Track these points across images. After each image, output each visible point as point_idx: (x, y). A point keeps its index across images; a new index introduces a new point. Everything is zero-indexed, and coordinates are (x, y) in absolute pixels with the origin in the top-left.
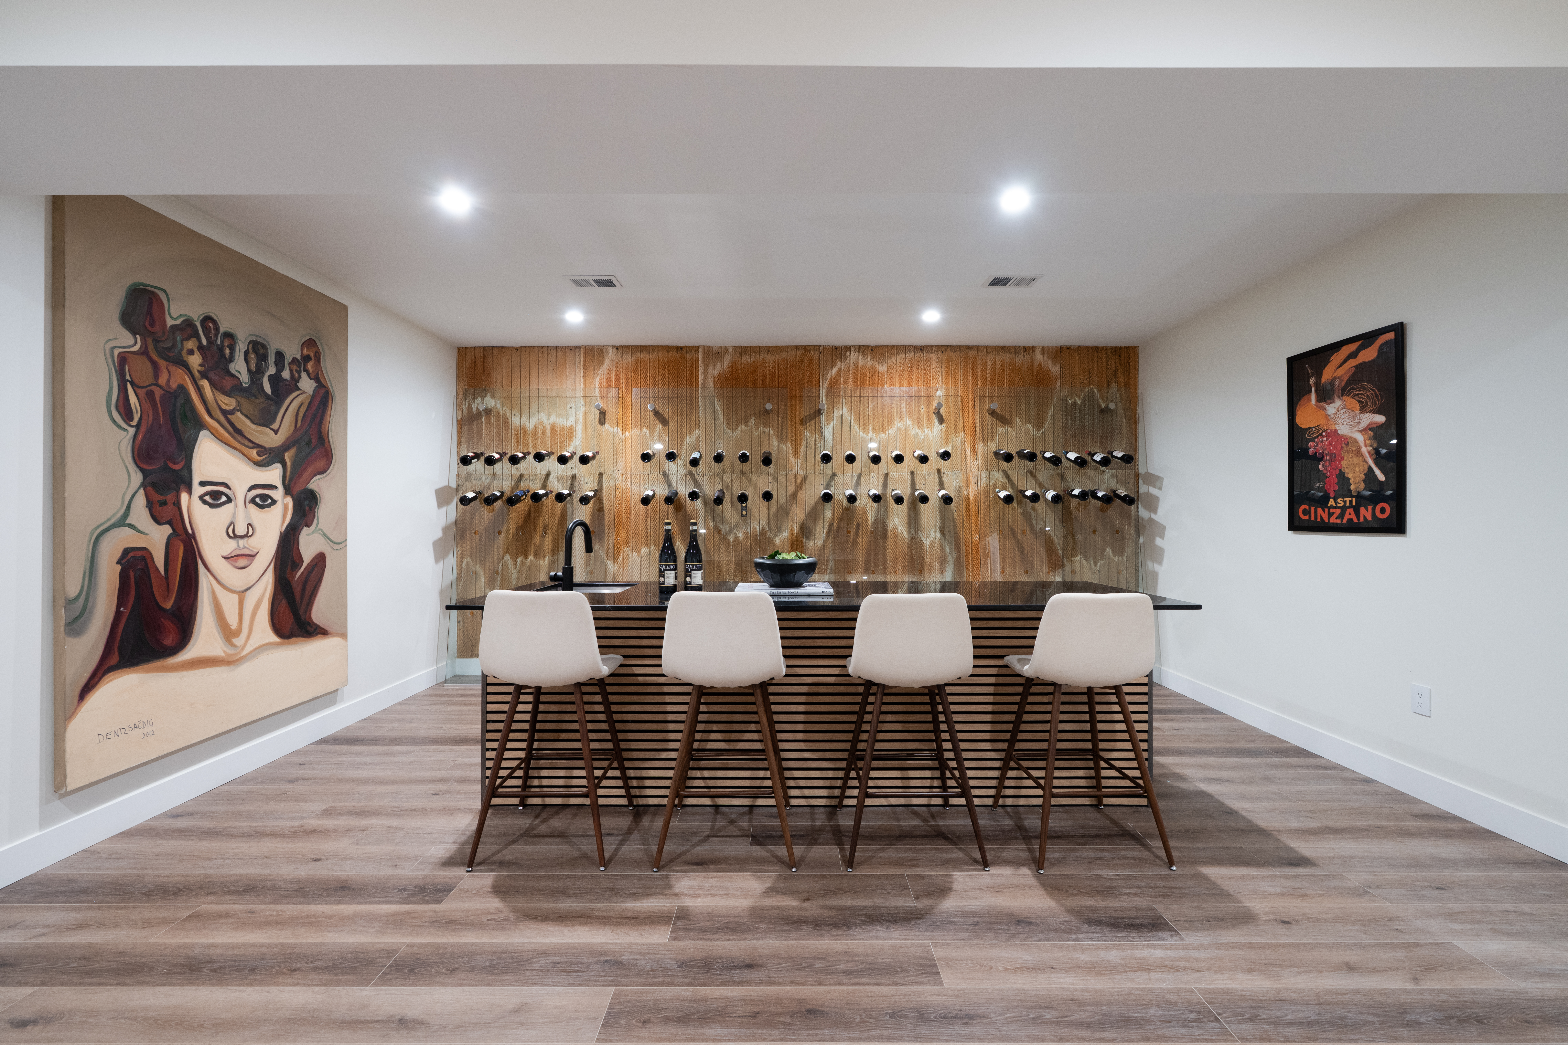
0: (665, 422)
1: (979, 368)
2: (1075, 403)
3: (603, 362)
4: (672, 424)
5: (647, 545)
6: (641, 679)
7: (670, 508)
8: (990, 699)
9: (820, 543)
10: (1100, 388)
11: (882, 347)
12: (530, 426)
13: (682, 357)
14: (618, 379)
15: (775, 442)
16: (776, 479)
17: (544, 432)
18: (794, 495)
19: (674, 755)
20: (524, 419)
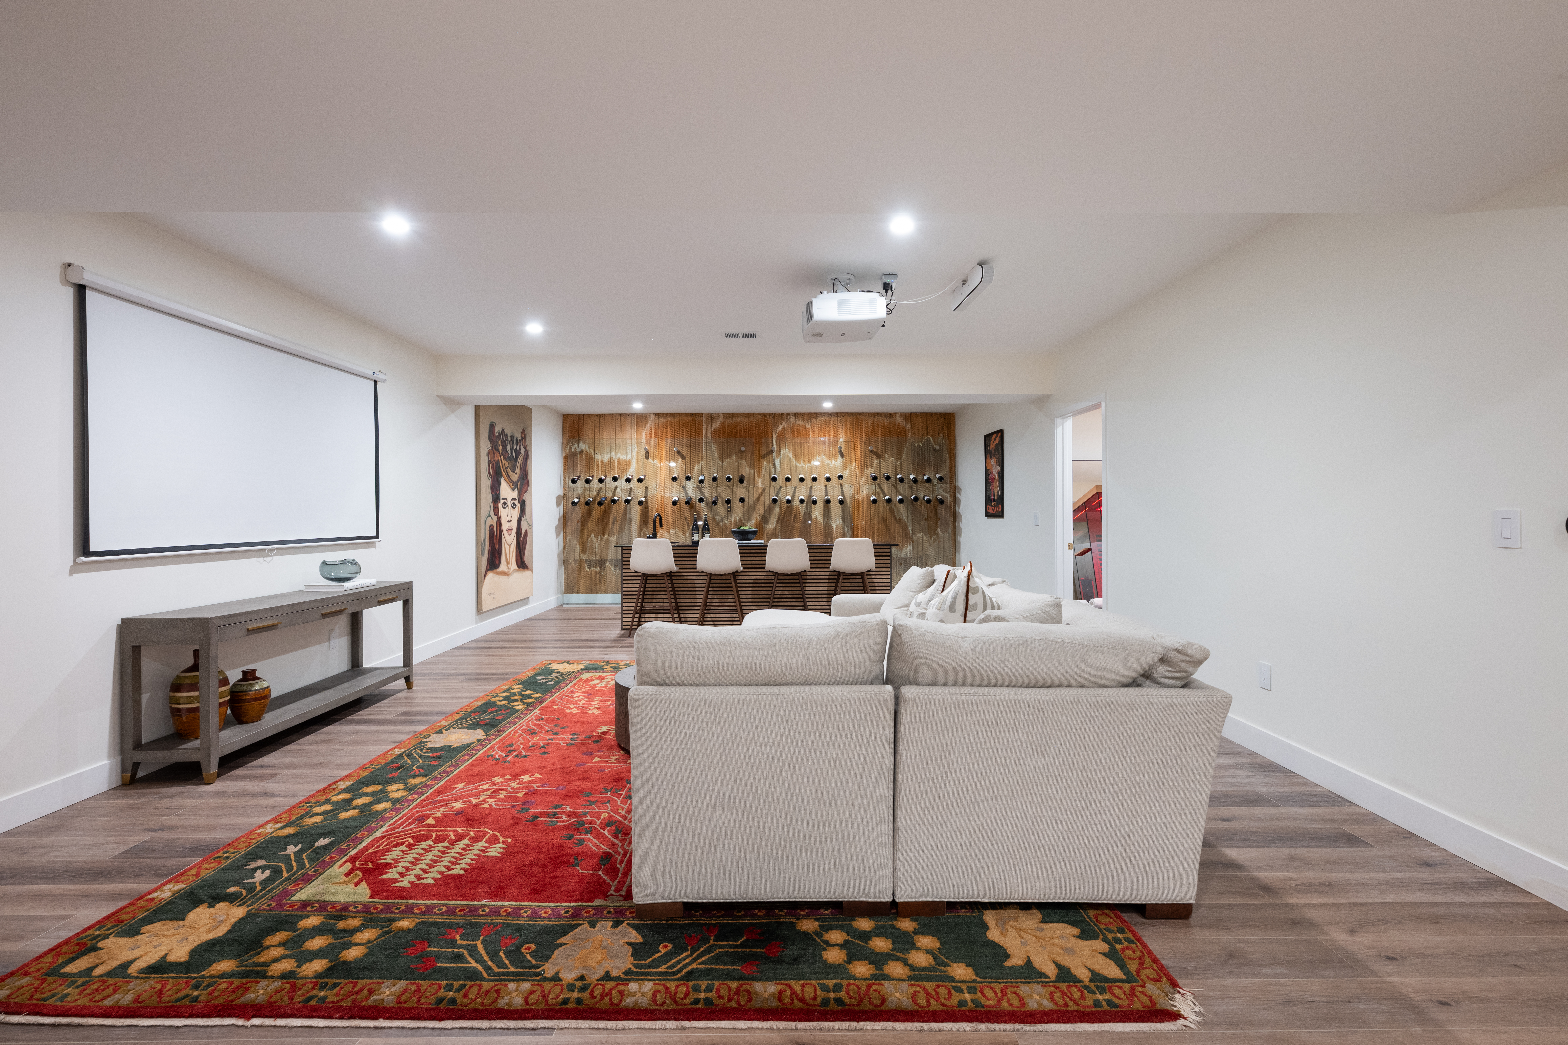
0: (683, 457)
1: (864, 425)
2: (919, 445)
3: (647, 423)
4: (687, 459)
5: (673, 528)
6: (686, 577)
7: (687, 507)
8: (827, 585)
9: (773, 526)
10: (933, 437)
11: (809, 413)
12: (606, 460)
13: (693, 420)
14: (656, 433)
15: (747, 469)
16: (747, 490)
17: (613, 464)
18: (758, 499)
19: (699, 608)
20: (602, 456)
